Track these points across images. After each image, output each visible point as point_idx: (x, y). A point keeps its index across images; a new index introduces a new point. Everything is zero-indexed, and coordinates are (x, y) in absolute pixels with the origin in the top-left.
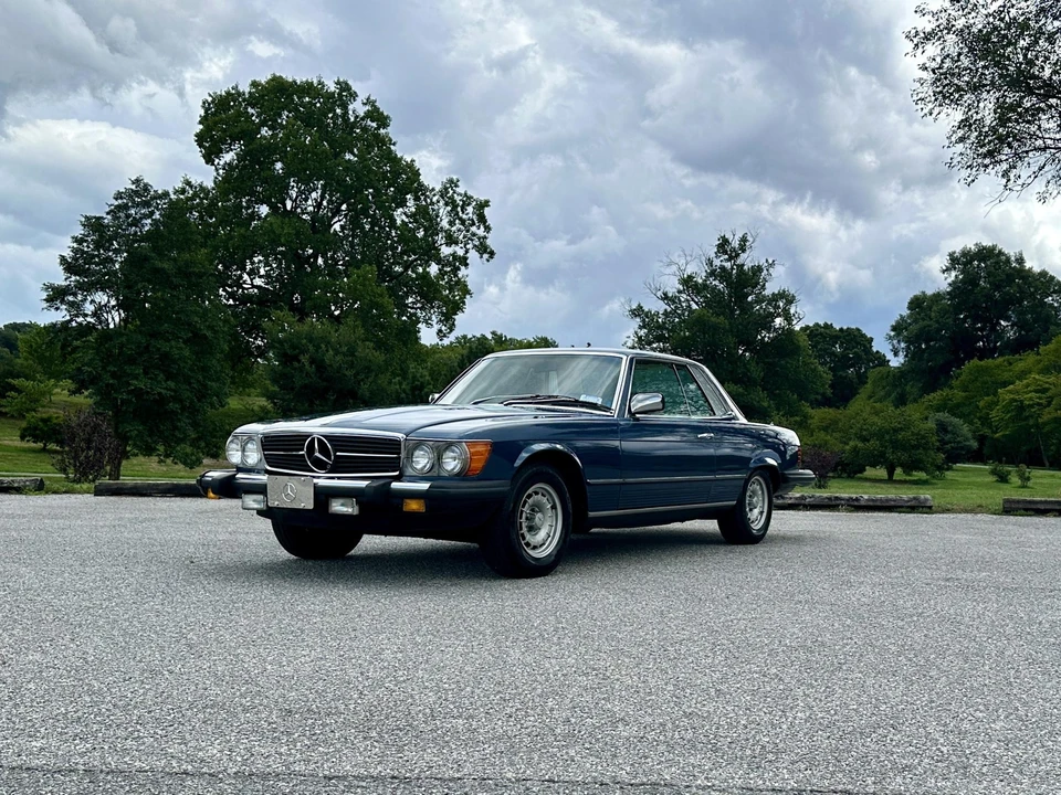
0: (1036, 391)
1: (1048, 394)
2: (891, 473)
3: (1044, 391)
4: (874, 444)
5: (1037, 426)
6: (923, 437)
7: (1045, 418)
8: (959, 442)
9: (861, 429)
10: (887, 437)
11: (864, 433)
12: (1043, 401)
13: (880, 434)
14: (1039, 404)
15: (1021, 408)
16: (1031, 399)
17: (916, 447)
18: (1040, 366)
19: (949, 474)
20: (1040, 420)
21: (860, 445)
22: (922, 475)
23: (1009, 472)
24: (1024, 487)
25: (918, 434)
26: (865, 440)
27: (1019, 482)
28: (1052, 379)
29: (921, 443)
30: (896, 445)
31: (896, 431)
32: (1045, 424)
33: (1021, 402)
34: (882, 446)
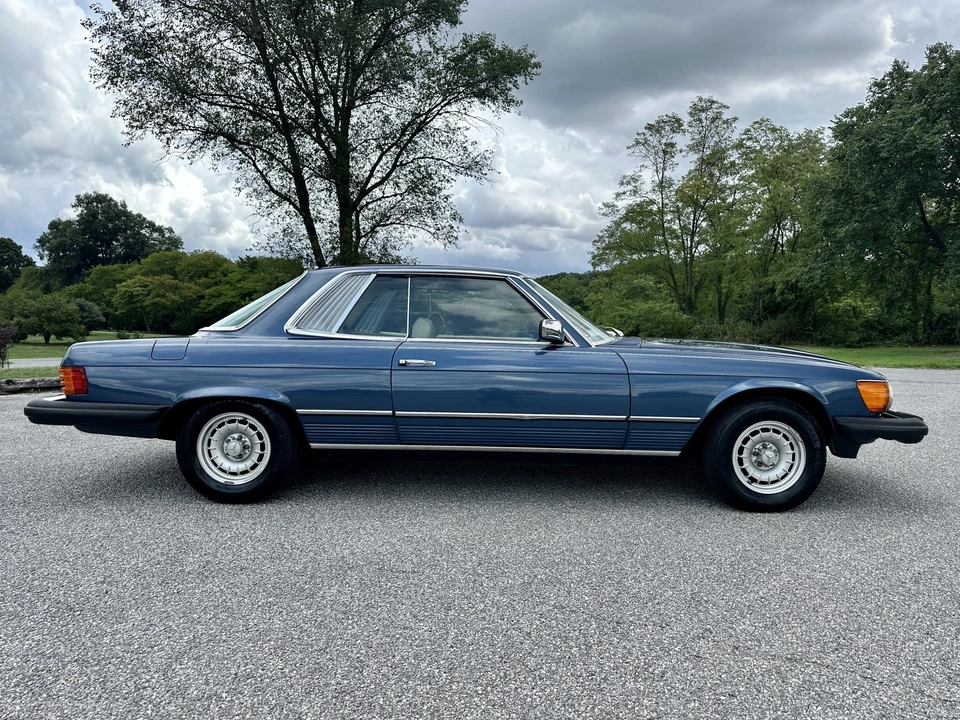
0: (140, 286)
1: (149, 288)
2: (47, 338)
3: (146, 286)
4: (33, 319)
5: (142, 307)
6: (70, 315)
7: (147, 303)
8: (93, 317)
9: (23, 310)
10: (44, 315)
11: (25, 312)
12: (145, 293)
13: (39, 313)
14: (143, 294)
15: (132, 296)
16: (137, 291)
17: (66, 321)
18: (143, 271)
20: (144, 304)
21: (23, 320)
22: (69, 339)
23: (128, 337)
25: (66, 313)
26: (26, 317)
28: (150, 279)
29: (69, 318)
30: (50, 320)
31: (49, 310)
32: (147, 306)
33: (132, 293)
34: (40, 320)
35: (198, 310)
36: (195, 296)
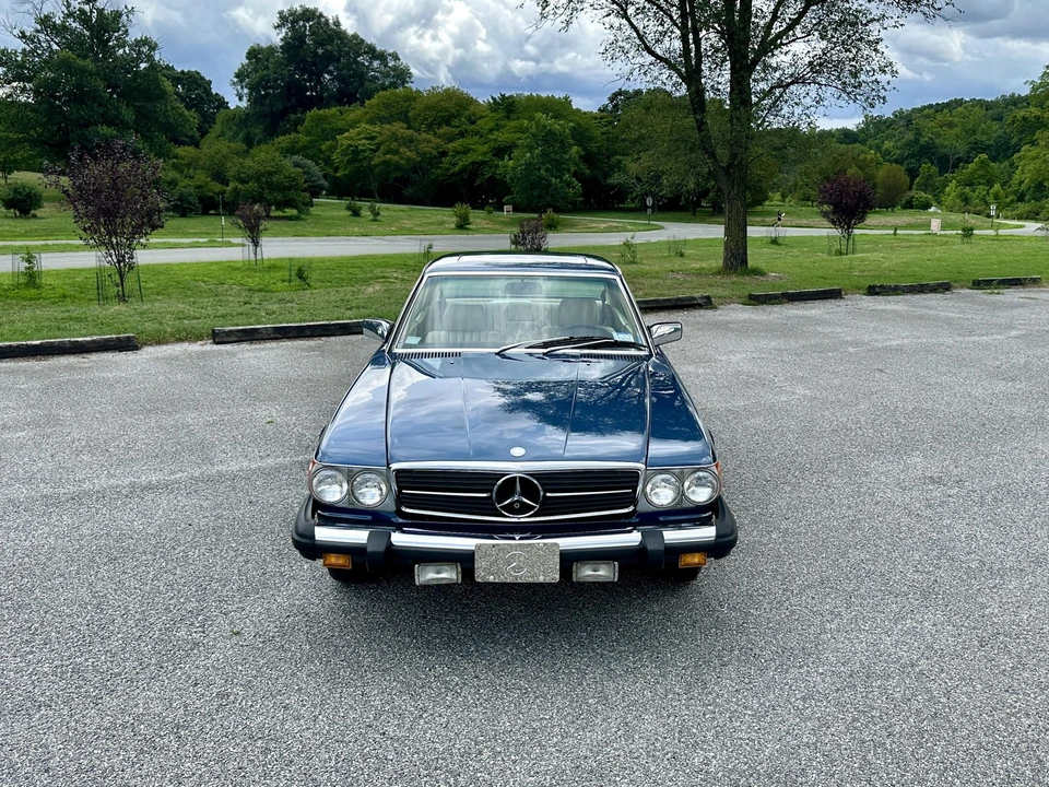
0: (366, 138)
1: (376, 141)
2: (268, 211)
3: (373, 138)
4: (252, 185)
5: (369, 166)
6: (294, 180)
7: (375, 161)
8: (314, 181)
9: (239, 172)
10: (264, 180)
11: (242, 175)
12: (373, 147)
13: (258, 178)
14: (371, 150)
15: (357, 151)
16: (364, 145)
17: (290, 188)
18: (368, 116)
19: (313, 210)
20: (372, 163)
21: (240, 186)
22: (293, 212)
23: (360, 208)
24: (376, 220)
25: (289, 177)
26: (243, 181)
27: (371, 217)
28: (377, 129)
29: (293, 186)
30: (272, 187)
31: (270, 174)
32: (375, 166)
33: (357, 147)
34: (260, 187)
35: (439, 172)
36: (435, 153)
